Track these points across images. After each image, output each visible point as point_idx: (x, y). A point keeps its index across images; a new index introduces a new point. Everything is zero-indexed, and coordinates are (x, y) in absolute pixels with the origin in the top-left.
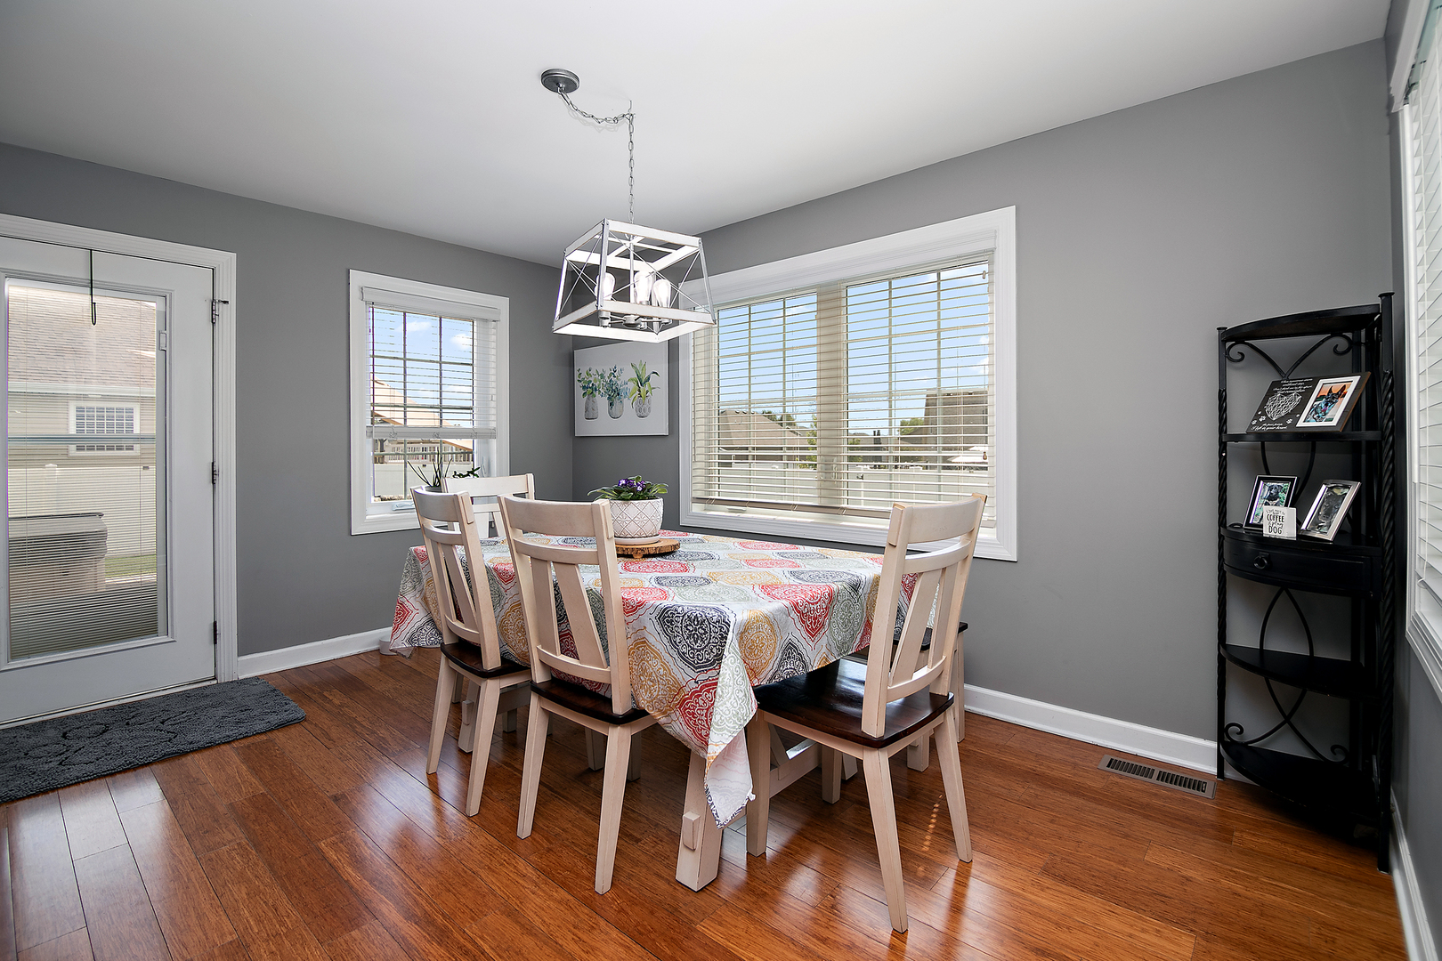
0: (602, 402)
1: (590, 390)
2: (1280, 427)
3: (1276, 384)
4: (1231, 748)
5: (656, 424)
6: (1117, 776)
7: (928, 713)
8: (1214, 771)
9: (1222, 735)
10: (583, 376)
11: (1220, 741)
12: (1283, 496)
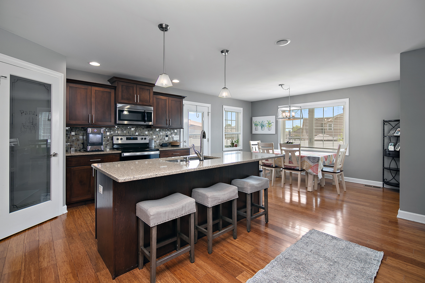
0: (259, 127)
1: (256, 125)
2: (392, 135)
3: (392, 129)
4: (385, 182)
5: (273, 131)
6: (366, 187)
7: (340, 171)
8: (382, 186)
9: (384, 181)
10: (254, 122)
11: (383, 182)
12: (392, 145)
